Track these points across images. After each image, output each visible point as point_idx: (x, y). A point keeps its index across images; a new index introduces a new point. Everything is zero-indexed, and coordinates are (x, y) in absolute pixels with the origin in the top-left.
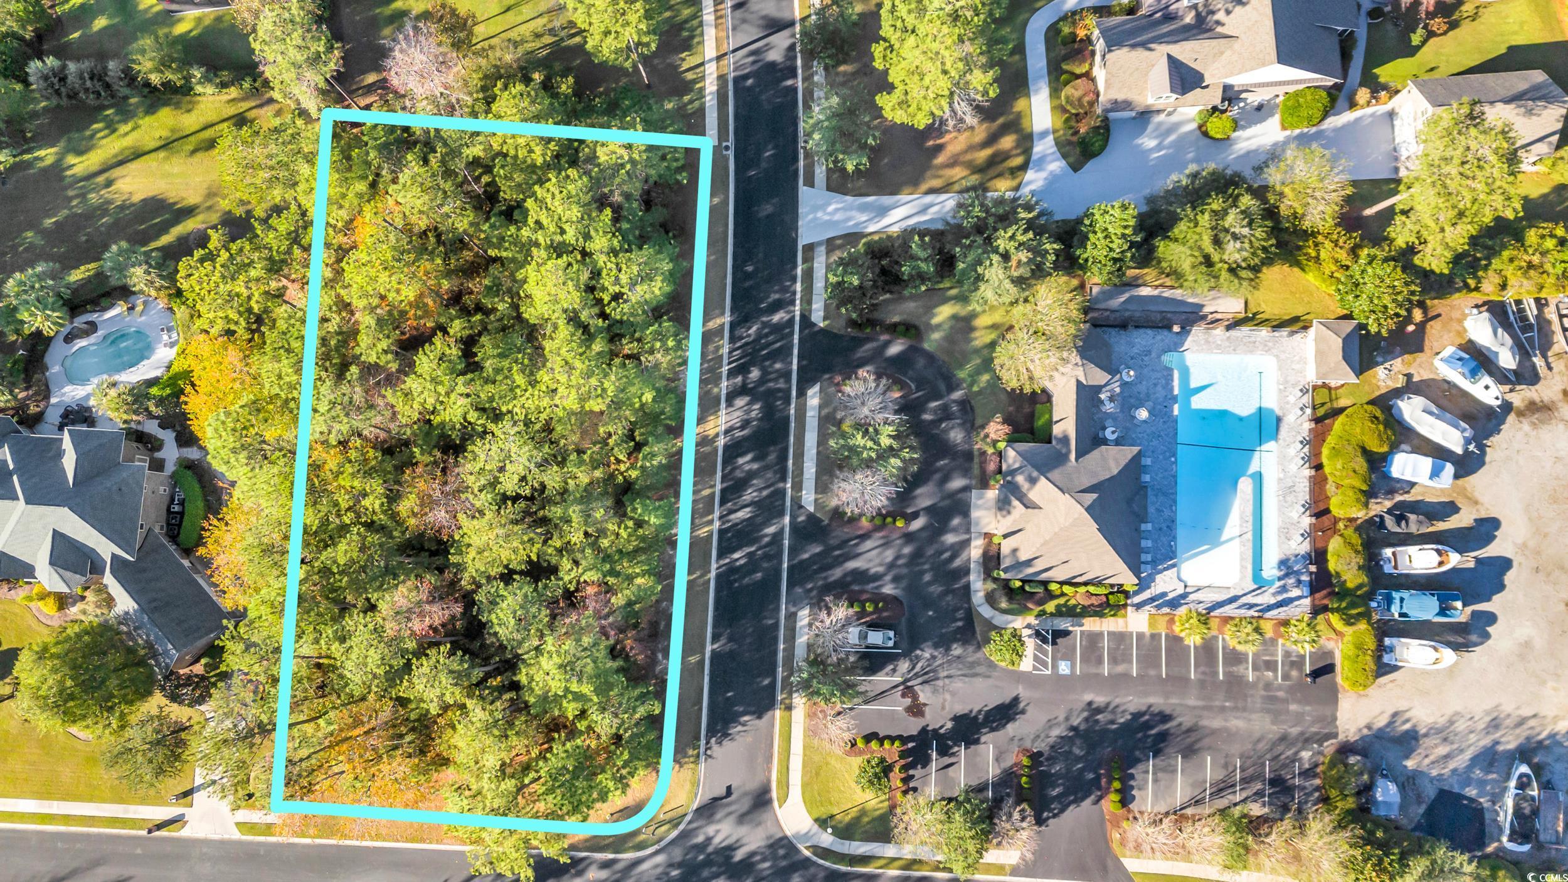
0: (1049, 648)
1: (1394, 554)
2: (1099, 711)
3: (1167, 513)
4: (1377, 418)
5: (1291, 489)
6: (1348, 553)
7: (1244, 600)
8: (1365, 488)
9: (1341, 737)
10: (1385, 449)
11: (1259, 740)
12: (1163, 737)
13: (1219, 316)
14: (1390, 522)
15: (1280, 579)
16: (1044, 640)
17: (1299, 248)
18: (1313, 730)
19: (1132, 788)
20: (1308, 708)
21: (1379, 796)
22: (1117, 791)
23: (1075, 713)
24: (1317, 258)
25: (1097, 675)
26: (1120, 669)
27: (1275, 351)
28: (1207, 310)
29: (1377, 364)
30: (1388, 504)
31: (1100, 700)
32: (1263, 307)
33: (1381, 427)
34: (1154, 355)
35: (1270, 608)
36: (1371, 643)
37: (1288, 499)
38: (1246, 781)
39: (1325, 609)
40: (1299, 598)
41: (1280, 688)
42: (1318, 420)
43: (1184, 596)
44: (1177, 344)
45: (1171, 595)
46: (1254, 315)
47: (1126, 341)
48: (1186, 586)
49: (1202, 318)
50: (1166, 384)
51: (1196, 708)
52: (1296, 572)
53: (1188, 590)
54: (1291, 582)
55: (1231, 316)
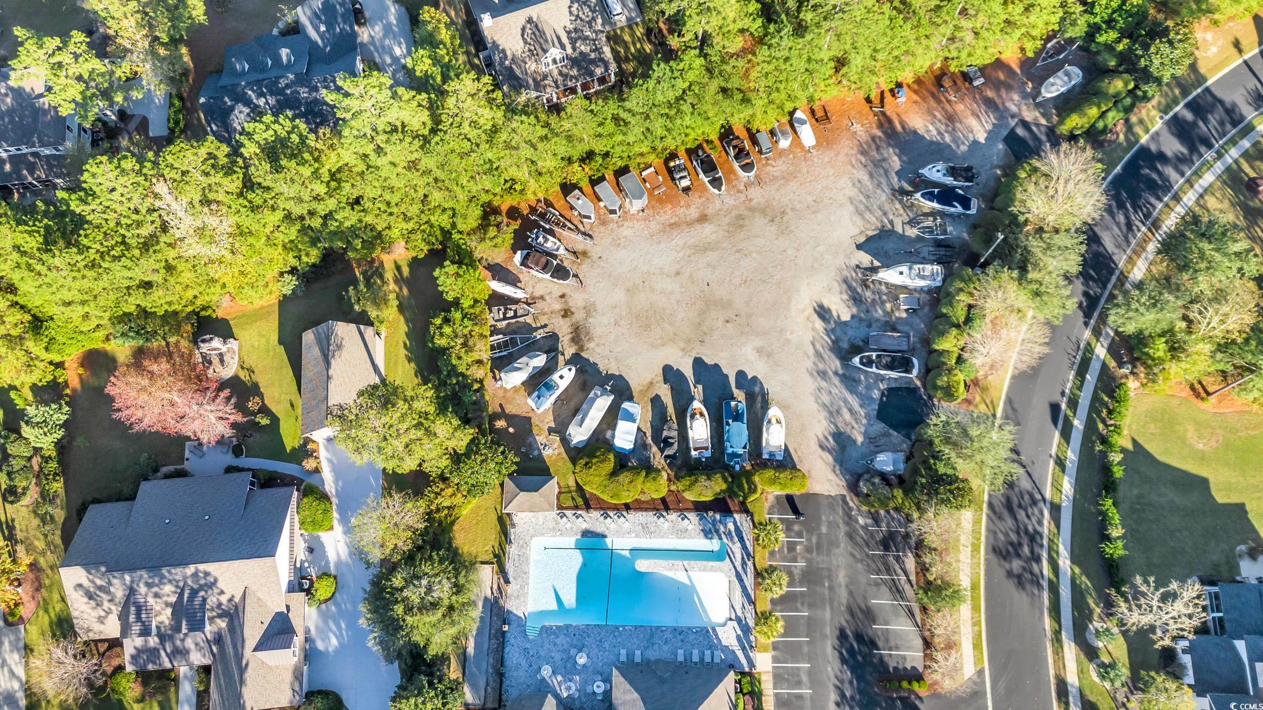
1: (695, 449)
2: (843, 695)
3: (667, 635)
4: (587, 463)
5: (644, 527)
6: (697, 488)
7: (739, 569)
8: (644, 473)
9: (845, 493)
10: (611, 456)
11: (853, 555)
12: (859, 637)
13: (495, 587)
14: (670, 451)
15: (721, 539)
17: (440, 523)
18: (841, 512)
19: (905, 669)
20: (824, 518)
21: (889, 468)
22: (910, 683)
24: (449, 508)
25: (812, 699)
26: (804, 678)
27: (528, 538)
28: (489, 593)
29: (540, 454)
30: (655, 449)
31: (833, 696)
32: (489, 548)
33: (594, 461)
34: (528, 646)
35: (744, 547)
36: (769, 473)
37: (652, 529)
38: (889, 570)
39: (743, 503)
40: (735, 523)
41: (809, 540)
42: (588, 507)
43: (739, 620)
44: (519, 626)
45: (739, 632)
46: (496, 556)
47: (515, 674)
48: (731, 619)
49: (496, 600)
50: (554, 633)
51: (832, 609)
52: (714, 525)
53: (733, 617)
54: (722, 529)
55: (496, 577)
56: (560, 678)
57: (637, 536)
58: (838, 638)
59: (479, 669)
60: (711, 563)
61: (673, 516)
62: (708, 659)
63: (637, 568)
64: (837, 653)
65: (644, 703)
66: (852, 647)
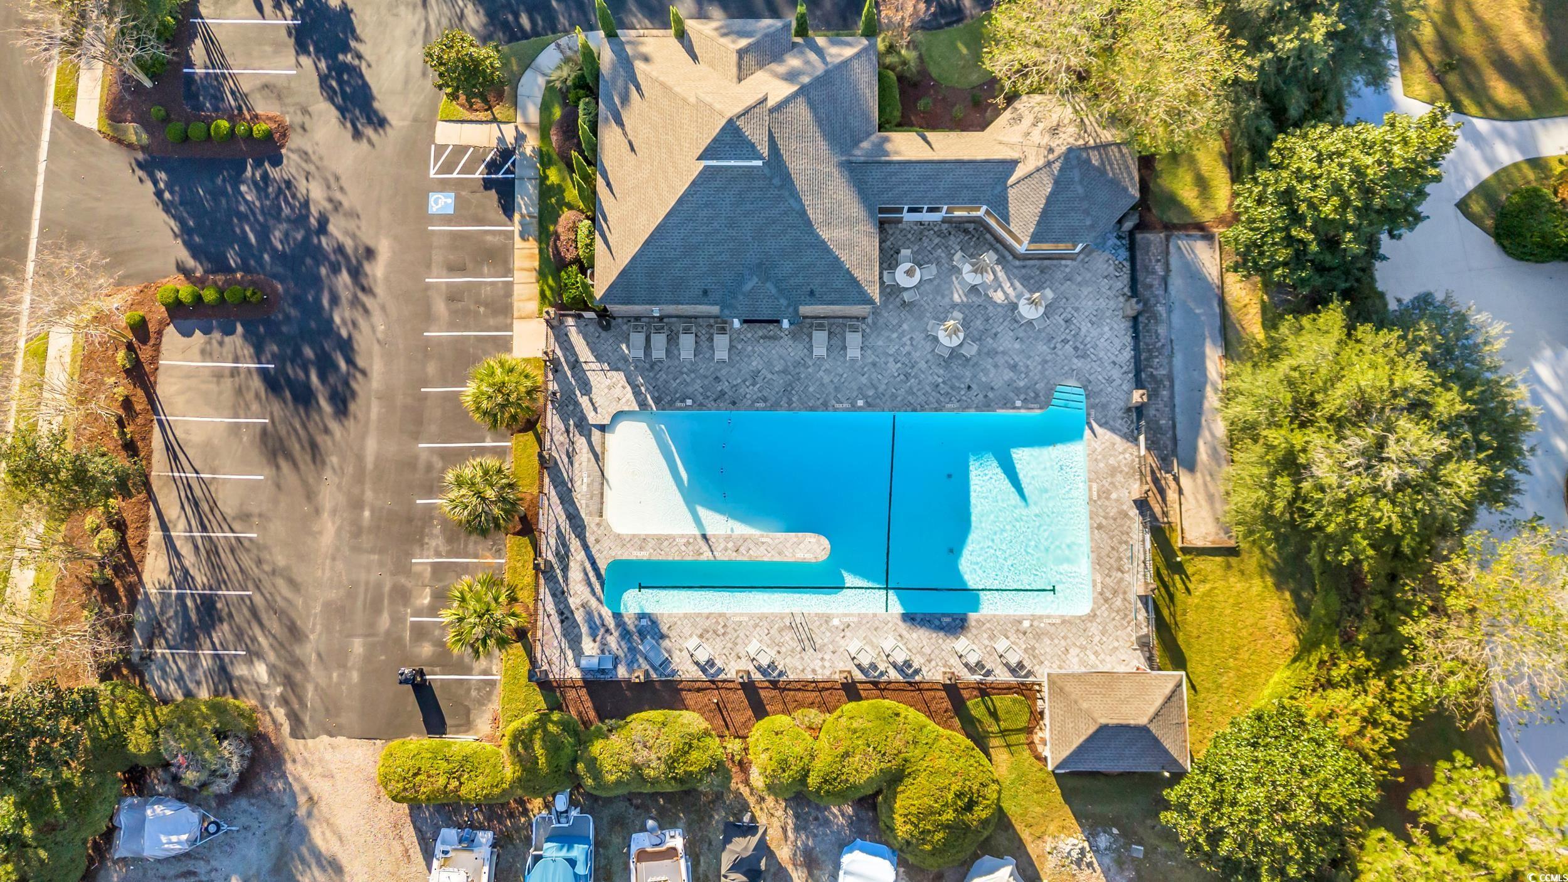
0: (479, 174)
1: (672, 853)
2: (356, 273)
3: (752, 392)
4: (969, 807)
5: (808, 642)
6: (671, 740)
7: (575, 544)
8: (813, 781)
9: (293, 745)
10: (902, 830)
11: (292, 583)
12: (304, 398)
13: (1172, 495)
14: (742, 846)
15: (617, 616)
16: (493, 167)
17: (1348, 642)
18: (310, 693)
19: (206, 331)
20: (355, 676)
21: (156, 811)
22: (199, 299)
23: (351, 225)
24: (1330, 684)
25: (429, 266)
26: (440, 307)
27: (1103, 611)
28: (1185, 480)
29: (1091, 837)
30: (784, 854)
31: (377, 271)
32: (1199, 590)
33: (949, 816)
34: (1077, 363)
35: (560, 596)
36: (472, 788)
37: (788, 636)
38: (211, 553)
39: (555, 705)
40: (578, 653)
41: (397, 620)
42: (953, 690)
43: (583, 426)
44: (1104, 407)
45: (584, 401)
46: (1179, 569)
47: (1102, 303)
48: (602, 428)
49: (1165, 463)
50: (1017, 391)
51: (360, 458)
52: (632, 650)
53: (596, 434)
54: (613, 641)
55: (1174, 518)
56: (999, 297)
57: (827, 619)
58: (354, 394)
59: (1189, 312)
60: (643, 555)
61: (733, 670)
62: (659, 341)
63: (825, 542)
64: (361, 362)
66: (323, 377)
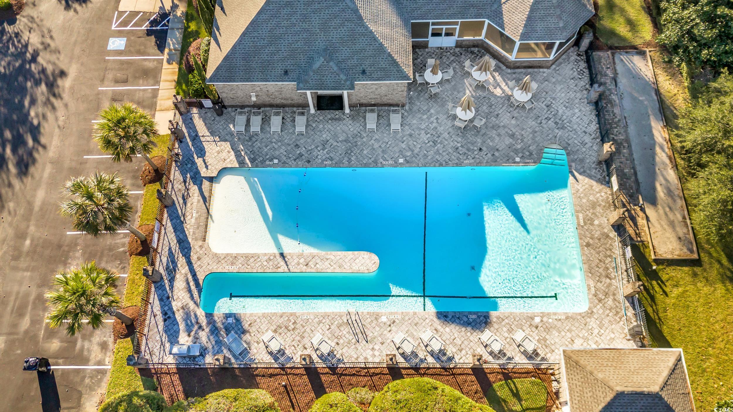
0: (145, 27)
2: (51, 86)
3: (322, 154)
5: (361, 335)
7: (181, 261)
13: (641, 221)
15: (209, 316)
16: (154, 23)
23: (53, 58)
25: (102, 80)
26: (106, 104)
27: (599, 309)
28: (650, 211)
31: (65, 84)
32: (674, 292)
34: (558, 133)
37: (345, 330)
39: (147, 384)
41: (35, 322)
42: (481, 373)
43: (197, 179)
44: (582, 161)
45: (199, 162)
46: (654, 276)
47: (572, 95)
48: (211, 180)
49: (633, 198)
50: (516, 152)
51: (30, 204)
52: (219, 343)
53: (206, 184)
54: (203, 336)
55: (646, 237)
56: (498, 92)
57: (377, 316)
58: (34, 161)
59: (634, 99)
60: (234, 269)
61: (300, 357)
62: (256, 122)
63: (375, 258)
64: (43, 140)
65: (356, 11)
66: (14, 151)
